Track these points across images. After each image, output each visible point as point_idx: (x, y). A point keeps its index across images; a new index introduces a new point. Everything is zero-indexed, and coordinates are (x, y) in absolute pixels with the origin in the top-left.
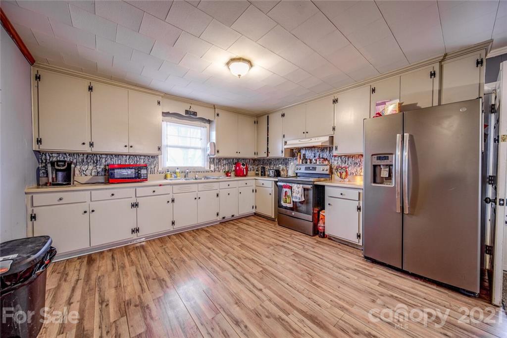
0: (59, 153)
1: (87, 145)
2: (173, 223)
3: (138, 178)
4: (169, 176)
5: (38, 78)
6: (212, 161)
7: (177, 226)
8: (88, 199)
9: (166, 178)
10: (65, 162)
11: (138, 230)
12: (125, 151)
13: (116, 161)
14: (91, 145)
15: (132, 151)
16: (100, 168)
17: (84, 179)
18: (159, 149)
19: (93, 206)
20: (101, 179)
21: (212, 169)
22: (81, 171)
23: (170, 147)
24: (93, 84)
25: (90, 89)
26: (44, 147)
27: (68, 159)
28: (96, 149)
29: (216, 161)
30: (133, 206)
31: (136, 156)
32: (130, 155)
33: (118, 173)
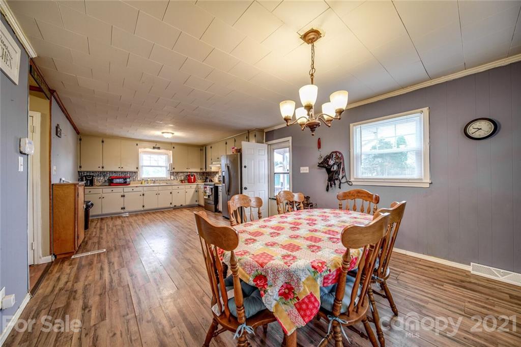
0: (87, 172)
1: (101, 167)
2: (143, 206)
3: (125, 183)
4: (143, 182)
5: (80, 140)
6: (172, 174)
7: (145, 208)
8: (101, 192)
9: (142, 183)
10: (91, 176)
11: (124, 208)
12: (119, 170)
13: (114, 175)
14: (103, 167)
15: (122, 170)
16: (106, 178)
17: (100, 184)
18: (137, 168)
19: (104, 195)
20: (107, 184)
21: (172, 178)
22: (97, 180)
23: (145, 166)
24: (104, 140)
25: (103, 142)
26: (82, 169)
27: (92, 174)
28: (105, 170)
29: (174, 173)
30: (122, 196)
31: (125, 172)
32: (122, 172)
33: (115, 181)
